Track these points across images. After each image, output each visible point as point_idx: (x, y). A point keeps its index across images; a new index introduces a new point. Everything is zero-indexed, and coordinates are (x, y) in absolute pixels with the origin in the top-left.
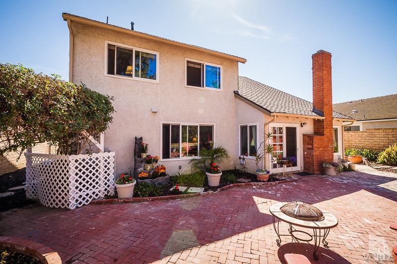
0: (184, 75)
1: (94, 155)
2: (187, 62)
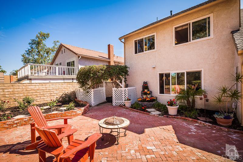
0: (173, 39)
1: (120, 89)
2: (176, 28)
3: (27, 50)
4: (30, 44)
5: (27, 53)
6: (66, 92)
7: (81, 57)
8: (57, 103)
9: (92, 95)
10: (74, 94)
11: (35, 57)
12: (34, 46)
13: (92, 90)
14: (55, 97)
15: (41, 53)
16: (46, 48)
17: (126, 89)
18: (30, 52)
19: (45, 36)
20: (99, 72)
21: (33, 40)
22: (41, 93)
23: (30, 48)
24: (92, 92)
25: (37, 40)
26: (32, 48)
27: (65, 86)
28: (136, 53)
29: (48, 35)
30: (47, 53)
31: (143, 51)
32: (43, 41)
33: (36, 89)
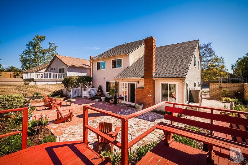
1: (86, 89)
2: (112, 60)
3: (25, 50)
4: (27, 45)
5: (25, 54)
6: (57, 90)
7: (69, 66)
8: (52, 95)
9: (71, 92)
10: (62, 91)
11: (32, 57)
12: (31, 48)
13: (72, 89)
14: (51, 92)
15: (37, 53)
16: (42, 49)
17: (89, 89)
18: (27, 53)
19: (42, 39)
20: (74, 80)
21: (31, 42)
22: (43, 90)
23: (27, 49)
24: (72, 90)
25: (34, 42)
26: (29, 49)
27: (56, 86)
28: (97, 69)
29: (44, 37)
30: (43, 54)
31: (100, 69)
32: (40, 44)
33: (40, 88)
